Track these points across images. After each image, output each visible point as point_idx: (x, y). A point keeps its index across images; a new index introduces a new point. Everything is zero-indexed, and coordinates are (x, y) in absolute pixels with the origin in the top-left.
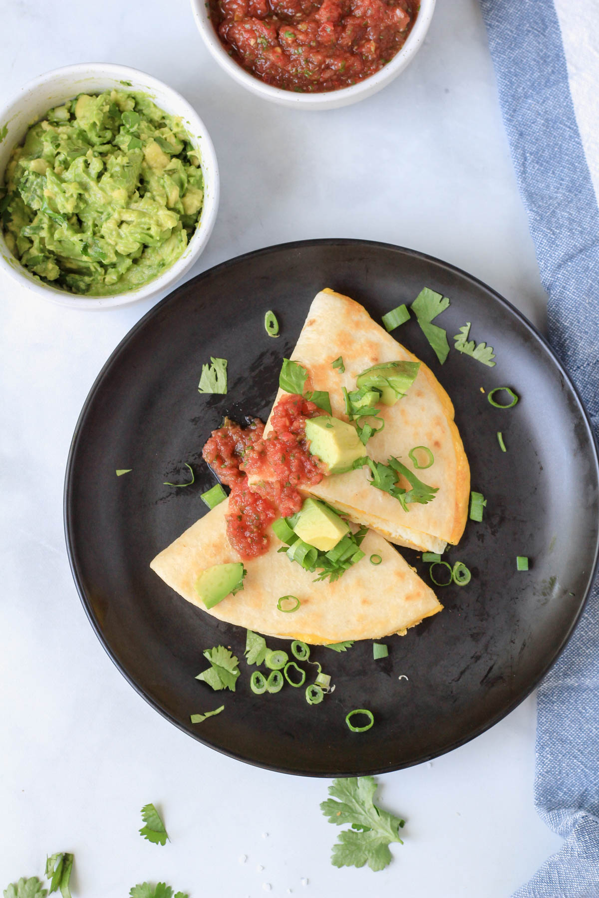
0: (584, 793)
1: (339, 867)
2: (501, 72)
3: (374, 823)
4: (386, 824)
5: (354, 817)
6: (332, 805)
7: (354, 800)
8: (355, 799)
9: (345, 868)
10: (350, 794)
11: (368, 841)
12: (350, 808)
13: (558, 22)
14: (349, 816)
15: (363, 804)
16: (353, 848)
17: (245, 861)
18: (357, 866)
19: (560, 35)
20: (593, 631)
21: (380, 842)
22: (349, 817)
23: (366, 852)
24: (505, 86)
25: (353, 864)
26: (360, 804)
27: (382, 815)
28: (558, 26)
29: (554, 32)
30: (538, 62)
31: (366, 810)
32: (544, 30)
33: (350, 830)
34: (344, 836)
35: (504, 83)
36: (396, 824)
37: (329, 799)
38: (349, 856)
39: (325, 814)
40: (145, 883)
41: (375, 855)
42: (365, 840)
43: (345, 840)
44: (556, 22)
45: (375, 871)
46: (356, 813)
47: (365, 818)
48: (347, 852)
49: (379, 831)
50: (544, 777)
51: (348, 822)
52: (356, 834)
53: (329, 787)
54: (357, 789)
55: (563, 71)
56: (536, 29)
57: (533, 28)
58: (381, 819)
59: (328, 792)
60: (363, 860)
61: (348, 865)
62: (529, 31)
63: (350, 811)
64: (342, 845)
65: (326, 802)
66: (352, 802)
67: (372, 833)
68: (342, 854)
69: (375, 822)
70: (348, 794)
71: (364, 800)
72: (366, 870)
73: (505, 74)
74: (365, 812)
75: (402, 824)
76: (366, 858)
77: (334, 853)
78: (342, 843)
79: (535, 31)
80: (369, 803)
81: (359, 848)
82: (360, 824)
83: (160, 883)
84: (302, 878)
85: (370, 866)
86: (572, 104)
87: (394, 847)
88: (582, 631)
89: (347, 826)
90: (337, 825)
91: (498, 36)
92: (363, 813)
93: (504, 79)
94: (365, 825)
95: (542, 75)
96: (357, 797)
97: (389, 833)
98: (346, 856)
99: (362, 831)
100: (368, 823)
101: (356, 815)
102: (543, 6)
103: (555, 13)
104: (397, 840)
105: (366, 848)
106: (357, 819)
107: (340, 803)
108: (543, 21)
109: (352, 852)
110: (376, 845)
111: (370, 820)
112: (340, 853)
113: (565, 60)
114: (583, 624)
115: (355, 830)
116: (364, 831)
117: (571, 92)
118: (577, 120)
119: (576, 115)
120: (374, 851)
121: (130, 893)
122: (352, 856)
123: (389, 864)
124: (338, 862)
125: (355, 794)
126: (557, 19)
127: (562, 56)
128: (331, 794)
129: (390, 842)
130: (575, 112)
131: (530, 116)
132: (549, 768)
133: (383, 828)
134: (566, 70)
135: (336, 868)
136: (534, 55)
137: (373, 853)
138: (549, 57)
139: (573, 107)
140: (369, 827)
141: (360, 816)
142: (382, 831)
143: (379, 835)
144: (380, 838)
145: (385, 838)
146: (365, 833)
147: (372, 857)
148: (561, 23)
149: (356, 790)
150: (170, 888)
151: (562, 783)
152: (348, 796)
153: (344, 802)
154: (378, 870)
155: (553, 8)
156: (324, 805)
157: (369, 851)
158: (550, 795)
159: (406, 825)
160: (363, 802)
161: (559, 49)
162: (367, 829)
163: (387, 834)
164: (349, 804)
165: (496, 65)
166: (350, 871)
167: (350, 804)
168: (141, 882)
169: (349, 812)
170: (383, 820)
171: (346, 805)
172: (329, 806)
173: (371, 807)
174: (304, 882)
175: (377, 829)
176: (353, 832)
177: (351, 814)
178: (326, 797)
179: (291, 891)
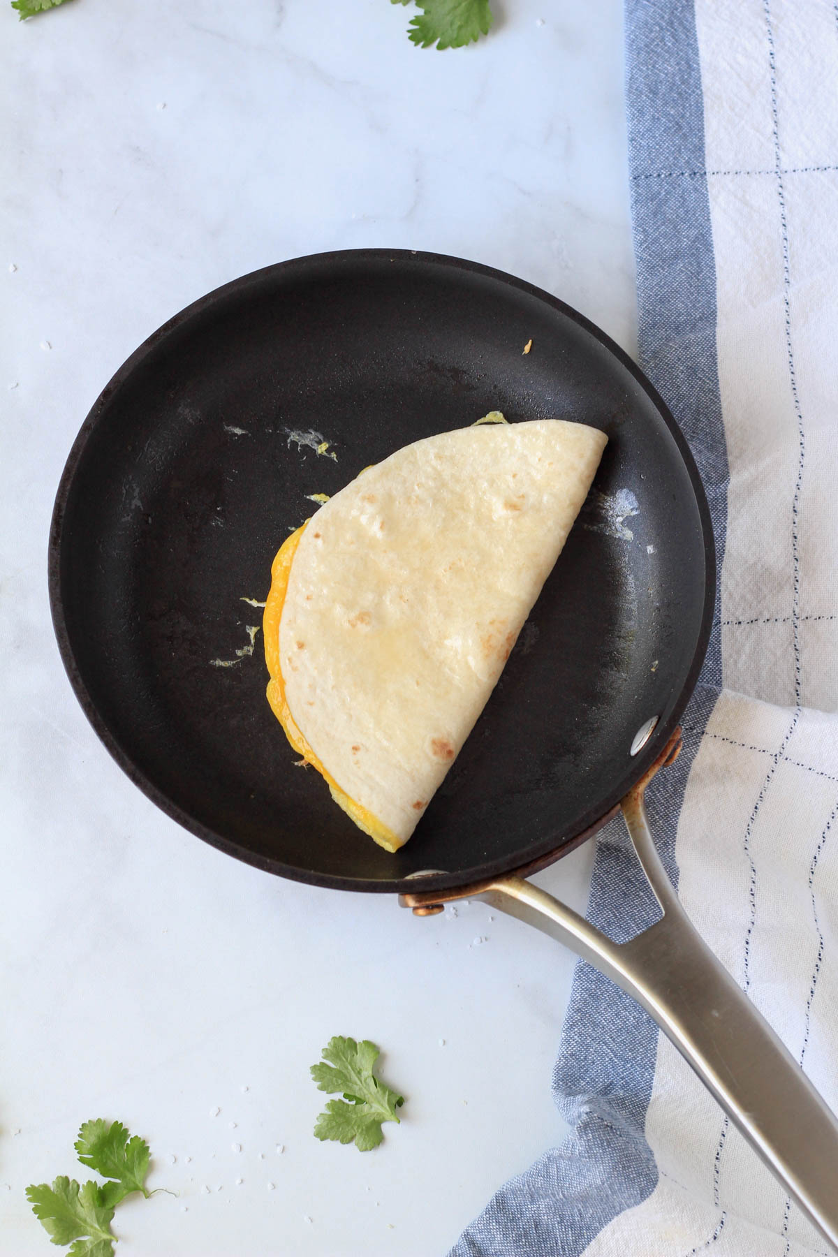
0: (609, 1086)
1: (321, 1140)
2: (645, 309)
3: (369, 1095)
4: (383, 1098)
5: (348, 1086)
6: (324, 1069)
7: (349, 1067)
8: (350, 1064)
9: (328, 1142)
10: (347, 1059)
11: (359, 1115)
12: (345, 1076)
13: (715, 268)
14: (342, 1084)
15: (359, 1073)
16: (342, 1120)
17: (217, 1115)
18: (342, 1142)
19: (715, 282)
20: (648, 912)
21: (372, 1119)
22: (341, 1086)
23: (355, 1128)
24: (647, 324)
25: (337, 1139)
26: (357, 1072)
27: (380, 1086)
28: (715, 271)
29: (709, 277)
30: (687, 305)
31: (363, 1079)
32: (699, 273)
33: (340, 1100)
34: (333, 1105)
35: (646, 321)
36: (394, 1101)
37: (321, 1063)
38: (335, 1129)
39: (314, 1079)
40: (99, 1120)
41: (364, 1132)
42: (356, 1113)
43: (333, 1110)
44: (713, 267)
45: (362, 1151)
46: (351, 1082)
47: (360, 1089)
48: (334, 1124)
49: (373, 1105)
51: (340, 1091)
52: (348, 1105)
53: (324, 1050)
54: (355, 1055)
55: (712, 319)
56: (689, 271)
57: (687, 269)
58: (378, 1092)
59: (321, 1054)
60: (350, 1136)
61: (332, 1140)
62: (682, 272)
63: (344, 1079)
64: (330, 1115)
65: (317, 1066)
66: (347, 1068)
67: (366, 1107)
68: (328, 1125)
69: (371, 1093)
70: (344, 1059)
71: (361, 1067)
72: (352, 1148)
73: (649, 312)
74: (361, 1082)
75: (400, 1103)
76: (354, 1134)
77: (318, 1123)
78: (330, 1113)
79: (689, 273)
80: (367, 1072)
81: (347, 1121)
82: (353, 1094)
83: (117, 1122)
84: (277, 1145)
85: (357, 1145)
86: (716, 355)
87: (388, 1128)
88: (636, 909)
89: (338, 1096)
90: (327, 1093)
91: (648, 271)
92: (359, 1082)
93: (647, 317)
94: (358, 1096)
95: (688, 320)
96: (353, 1065)
97: (385, 1108)
98: (332, 1128)
99: (354, 1103)
100: (362, 1094)
101: (350, 1084)
102: (701, 248)
103: (714, 258)
104: (393, 1118)
105: (356, 1122)
106: (351, 1089)
107: (333, 1069)
108: (699, 263)
109: (339, 1125)
110: (368, 1121)
111: (365, 1091)
112: (325, 1124)
113: (716, 308)
115: (346, 1101)
116: (356, 1104)
117: (717, 341)
118: (720, 373)
119: (718, 367)
120: (364, 1128)
121: (80, 1129)
122: (338, 1128)
123: (379, 1145)
124: (322, 1135)
125: (351, 1060)
126: (714, 265)
127: (714, 303)
128: (325, 1058)
129: (383, 1120)
130: (718, 364)
131: (669, 361)
132: (575, 1051)
133: (379, 1102)
134: (716, 319)
135: (318, 1140)
136: (683, 297)
137: (362, 1130)
138: (699, 302)
139: (716, 359)
140: (363, 1098)
141: (355, 1086)
142: (378, 1106)
143: (373, 1110)
144: (374, 1113)
145: (379, 1114)
147: (361, 1133)
148: (717, 269)
149: (353, 1055)
150: (126, 1130)
151: (587, 1071)
152: (343, 1061)
153: (338, 1068)
154: (366, 1150)
155: (712, 252)
156: (315, 1069)
157: (359, 1127)
158: (570, 1082)
159: (405, 1105)
160: (360, 1070)
161: (711, 296)
162: (360, 1101)
163: (381, 1110)
164: (343, 1071)
165: (640, 301)
166: (333, 1146)
167: (345, 1072)
168: (95, 1119)
169: (341, 1079)
170: (381, 1092)
171: (340, 1072)
172: (320, 1071)
173: (369, 1077)
174: (279, 1149)
175: (372, 1102)
176: (344, 1103)
177: (344, 1082)
178: (318, 1059)
179: (263, 1156)
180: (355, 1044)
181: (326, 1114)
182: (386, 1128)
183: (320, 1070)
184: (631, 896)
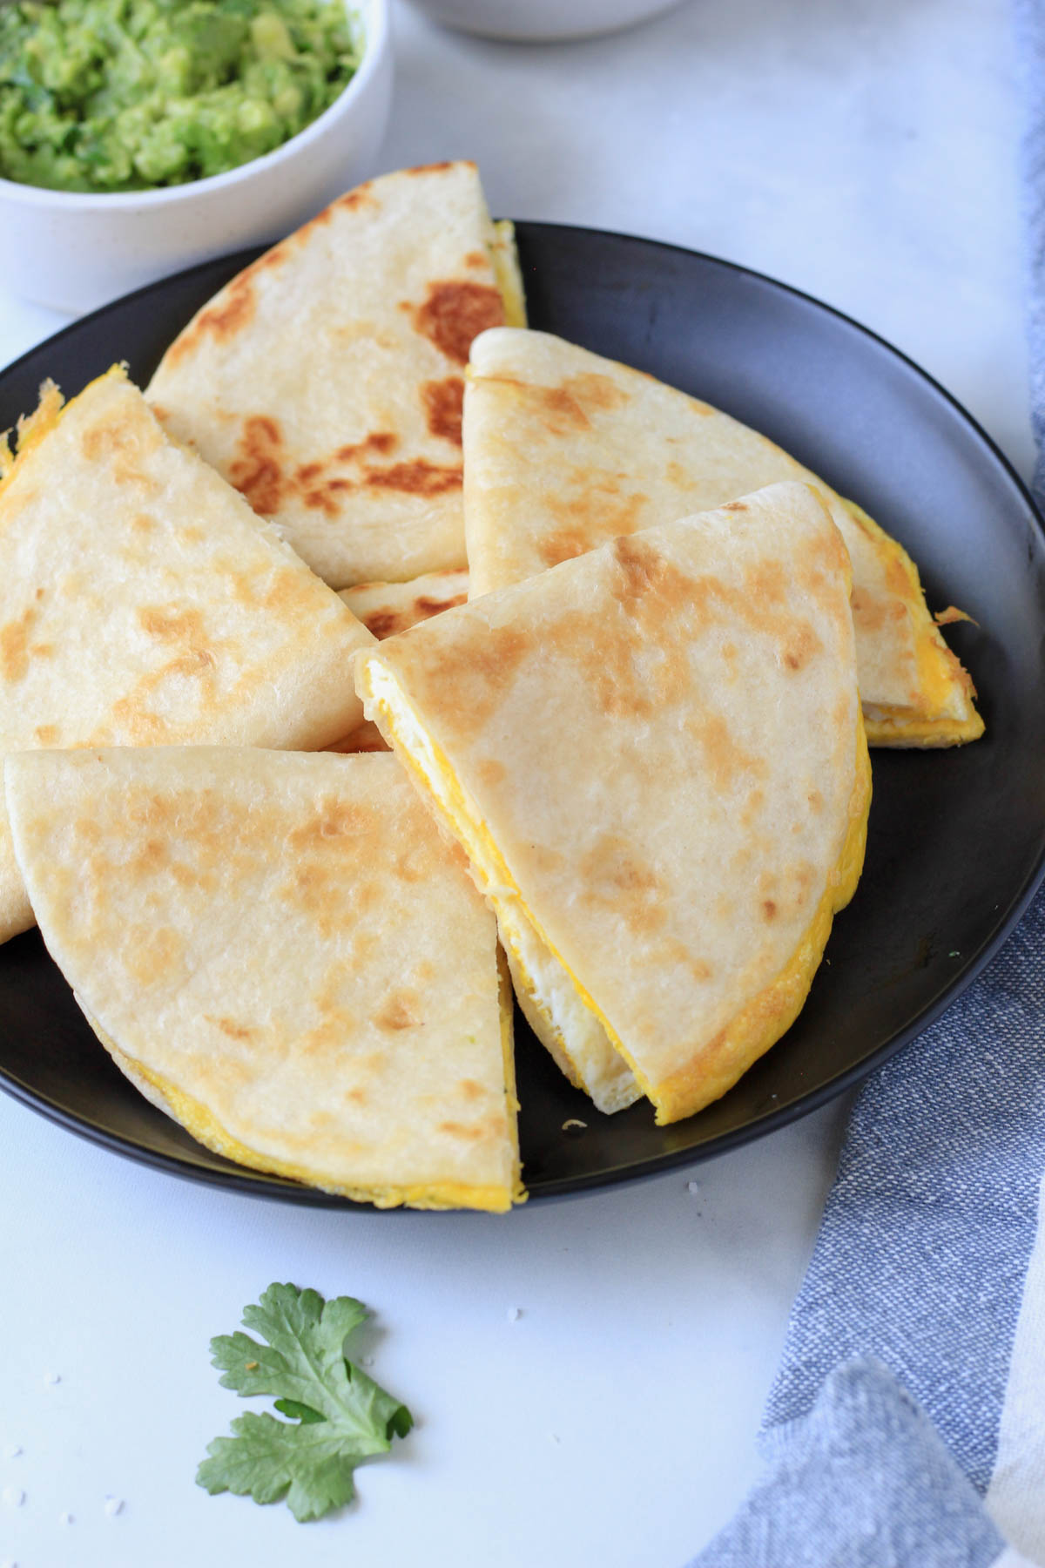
1: (211, 1494)
3: (331, 1401)
4: (361, 1405)
5: (287, 1383)
6: (240, 1346)
7: (299, 1346)
8: (302, 1340)
9: (226, 1499)
10: (296, 1331)
11: (304, 1445)
12: (287, 1366)
14: (275, 1376)
15: (318, 1354)
16: (263, 1451)
18: (258, 1501)
20: (1000, 1094)
21: (333, 1451)
22: (273, 1383)
23: (292, 1469)
25: (248, 1493)
26: (313, 1354)
27: (358, 1382)
31: (323, 1370)
33: (266, 1415)
34: (248, 1423)
36: (388, 1417)
37: (236, 1333)
38: (246, 1468)
39: (216, 1364)
41: (311, 1478)
42: (299, 1441)
43: (247, 1430)
45: (303, 1521)
46: (296, 1373)
47: (315, 1389)
48: (244, 1457)
49: (339, 1422)
50: (798, 1377)
51: (268, 1393)
52: (282, 1425)
53: (248, 1307)
54: (316, 1323)
58: (352, 1391)
59: (240, 1316)
60: (276, 1486)
61: (236, 1494)
63: (282, 1367)
64: (234, 1440)
65: (227, 1337)
66: (293, 1349)
67: (321, 1430)
68: (229, 1458)
69: (336, 1399)
70: (291, 1330)
71: (323, 1345)
72: (280, 1516)
74: (319, 1374)
75: (402, 1426)
76: (287, 1479)
77: (208, 1456)
78: (238, 1436)
80: (333, 1352)
81: (276, 1454)
82: (296, 1398)
84: (109, 1497)
85: (289, 1507)
88: (972, 1088)
89: (263, 1405)
90: (239, 1395)
92: (312, 1375)
94: (309, 1404)
96: (308, 1341)
97: (366, 1431)
98: (240, 1465)
99: (297, 1419)
100: (317, 1398)
101: (294, 1380)
105: (294, 1457)
106: (293, 1388)
107: (261, 1346)
109: (255, 1460)
110: (323, 1455)
111: (325, 1393)
112: (224, 1456)
114: (976, 1073)
115: (280, 1416)
116: (302, 1423)
120: (312, 1469)
122: (252, 1469)
123: (341, 1513)
124: (213, 1481)
125: (306, 1332)
128: (245, 1323)
129: (362, 1461)
133: (352, 1413)
135: (204, 1493)
137: (307, 1472)
140: (319, 1411)
141: (303, 1382)
142: (348, 1426)
143: (337, 1438)
144: (341, 1444)
145: (351, 1445)
146: (304, 1427)
147: (303, 1480)
149: (312, 1325)
152: (288, 1334)
153: (274, 1347)
154: (311, 1520)
156: (219, 1341)
157: (299, 1467)
160: (320, 1348)
162: (312, 1415)
163: (356, 1436)
164: (283, 1354)
166: (237, 1509)
167: (288, 1356)
169: (277, 1369)
170: (358, 1391)
171: (276, 1353)
172: (232, 1349)
173: (336, 1362)
174: (111, 1506)
175: (336, 1417)
176: (273, 1419)
177: (282, 1373)
178: (233, 1324)
179: (71, 1519)
180: (322, 1302)
181: (228, 1439)
182: (364, 1478)
183: (231, 1344)
184: (964, 1060)
